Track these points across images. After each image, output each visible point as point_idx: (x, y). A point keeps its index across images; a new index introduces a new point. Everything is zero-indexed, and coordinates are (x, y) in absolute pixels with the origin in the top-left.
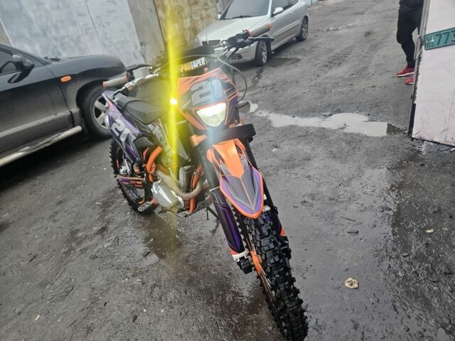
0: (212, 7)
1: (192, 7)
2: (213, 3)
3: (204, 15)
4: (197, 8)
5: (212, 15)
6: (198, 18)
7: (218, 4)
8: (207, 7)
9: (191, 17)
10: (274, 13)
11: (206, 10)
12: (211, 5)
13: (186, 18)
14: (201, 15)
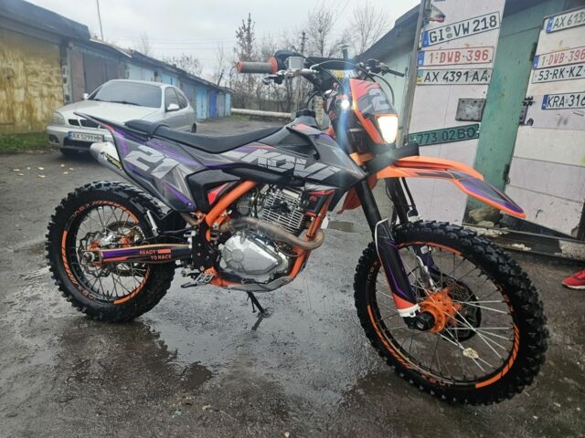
0: (57, 86)
1: (30, 78)
2: (58, 81)
3: (45, 93)
4: (35, 80)
5: (56, 95)
6: (36, 94)
7: (65, 85)
8: (50, 84)
9: (26, 89)
10: (169, 109)
11: (49, 86)
12: (56, 83)
13: (19, 88)
14: (42, 91)
